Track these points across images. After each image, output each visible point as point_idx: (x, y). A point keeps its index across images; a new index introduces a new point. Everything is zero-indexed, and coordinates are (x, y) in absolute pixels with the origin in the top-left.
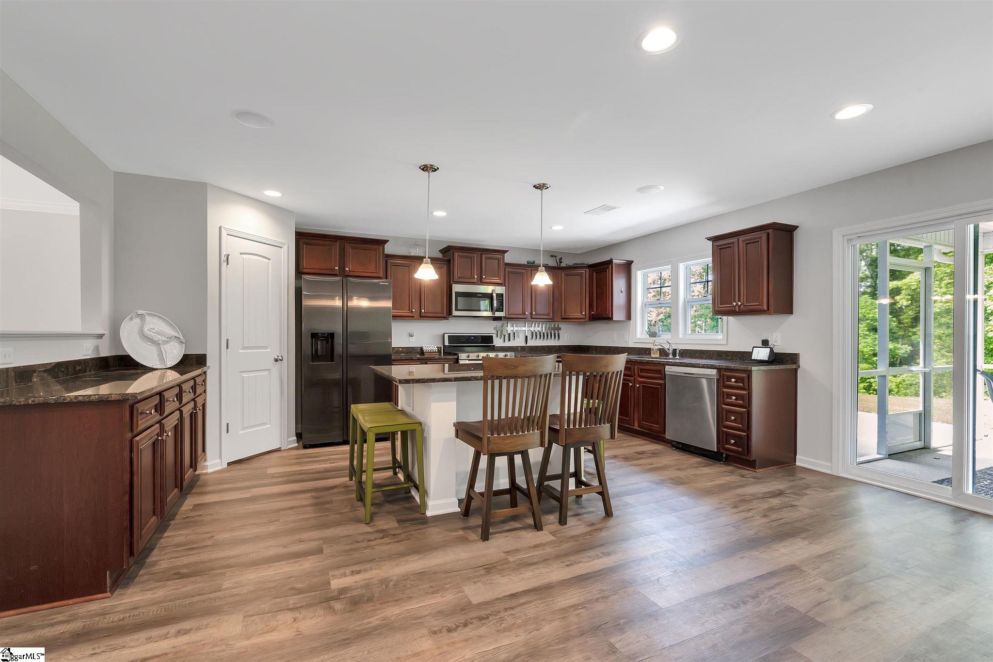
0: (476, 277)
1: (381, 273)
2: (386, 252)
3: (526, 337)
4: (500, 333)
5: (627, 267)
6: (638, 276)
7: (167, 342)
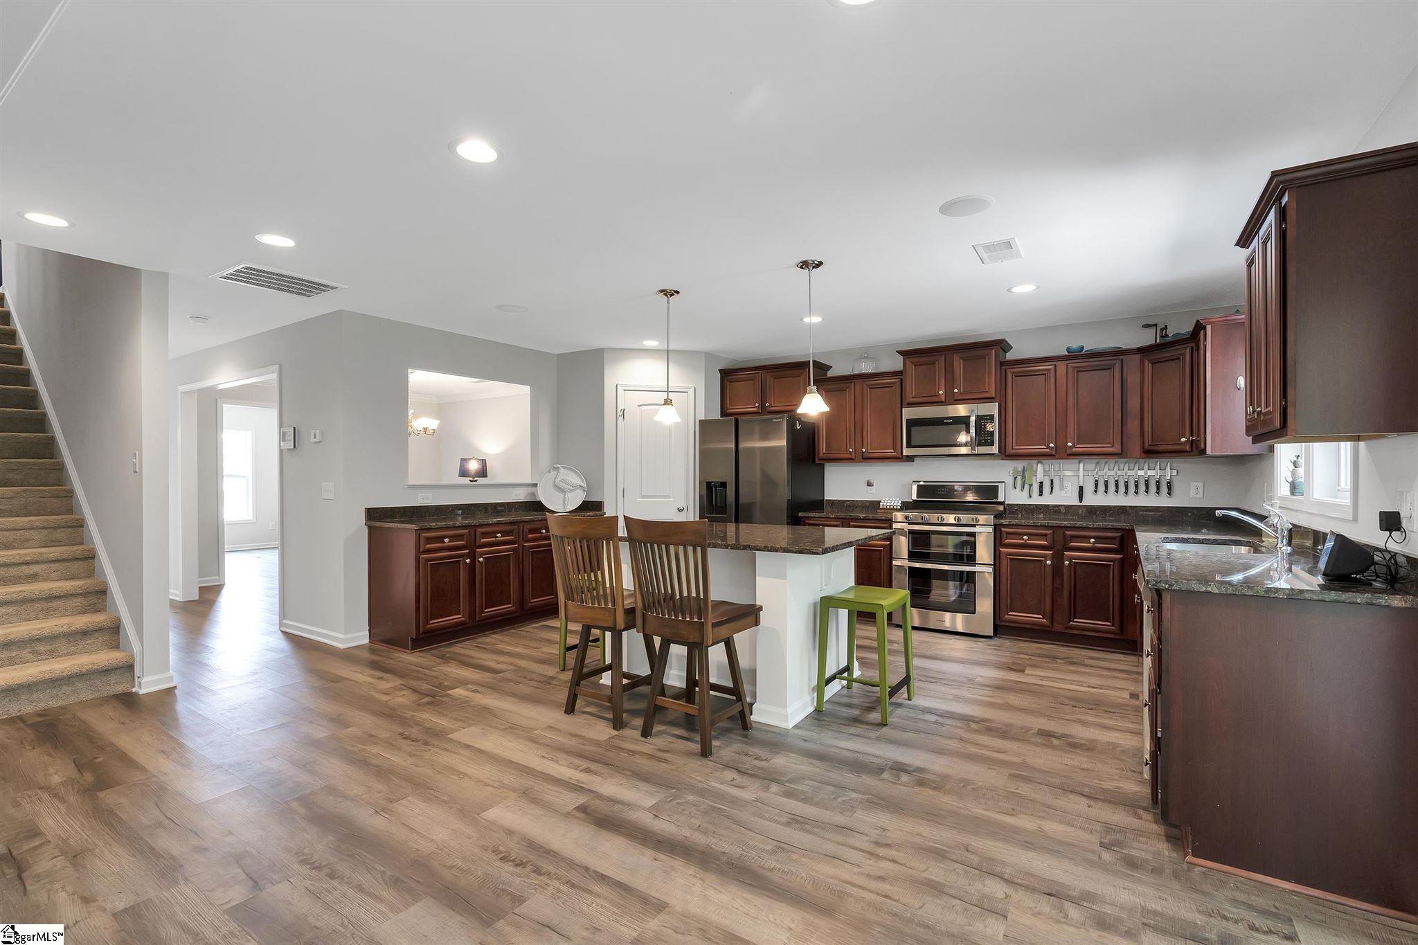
0: (942, 393)
3: (1081, 488)
4: (1020, 483)
7: (571, 491)
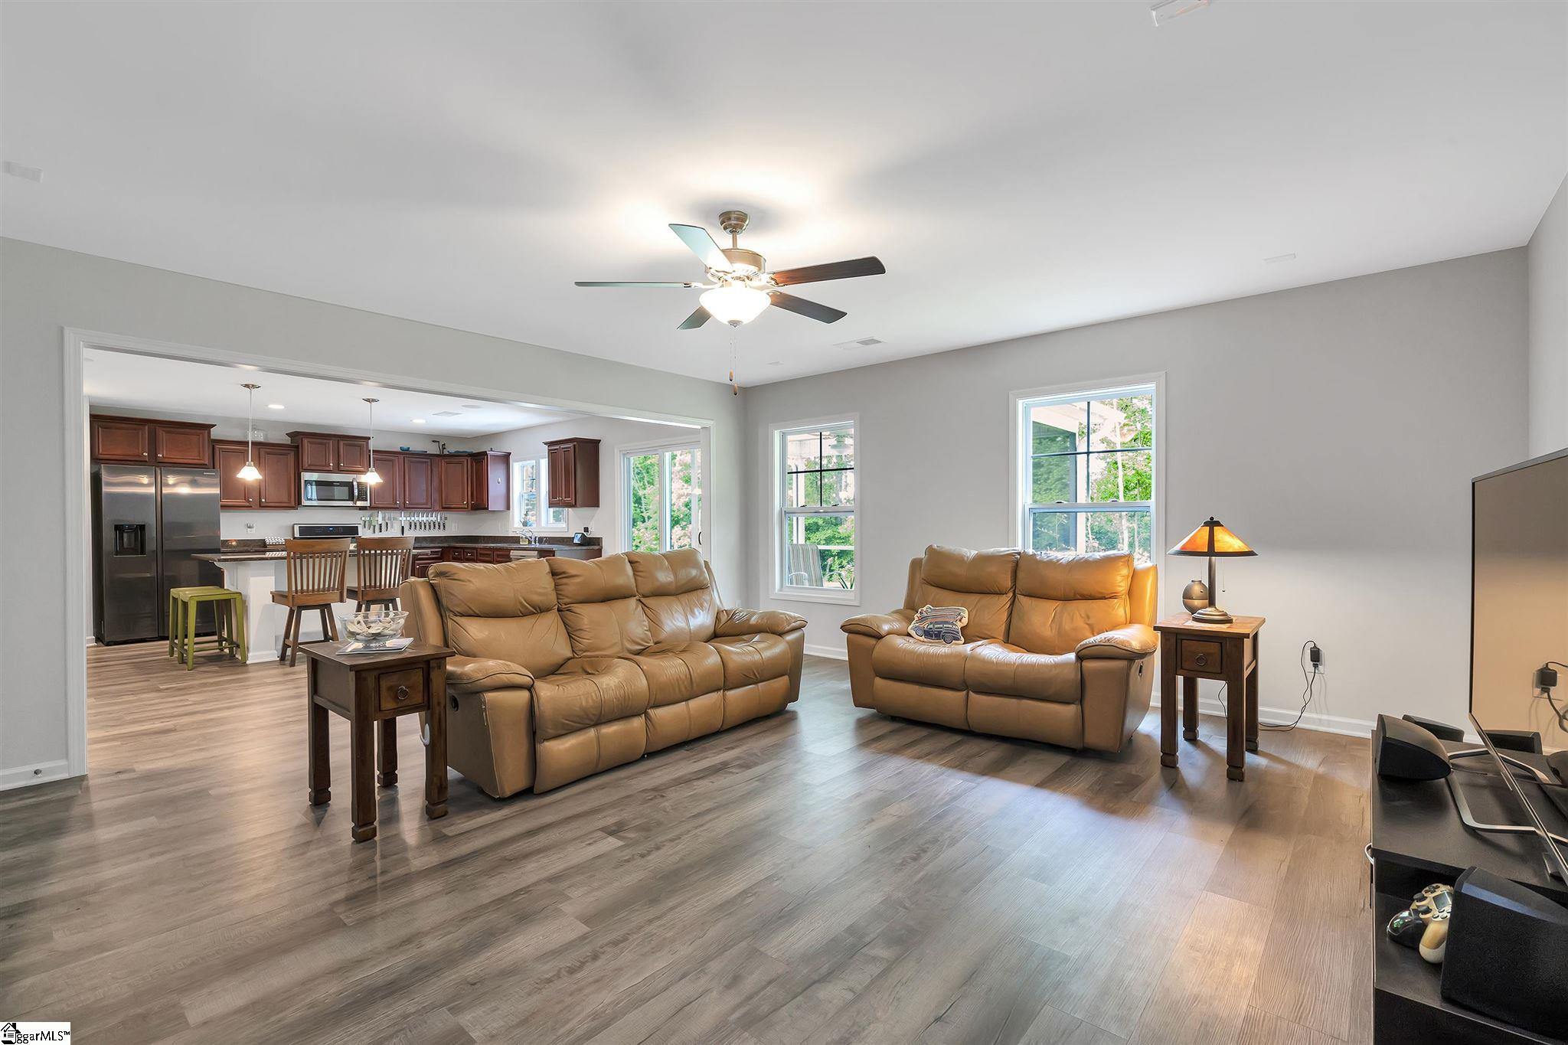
0: (331, 464)
1: (207, 457)
2: (212, 437)
3: (403, 527)
4: (369, 525)
5: (506, 458)
6: (516, 467)
